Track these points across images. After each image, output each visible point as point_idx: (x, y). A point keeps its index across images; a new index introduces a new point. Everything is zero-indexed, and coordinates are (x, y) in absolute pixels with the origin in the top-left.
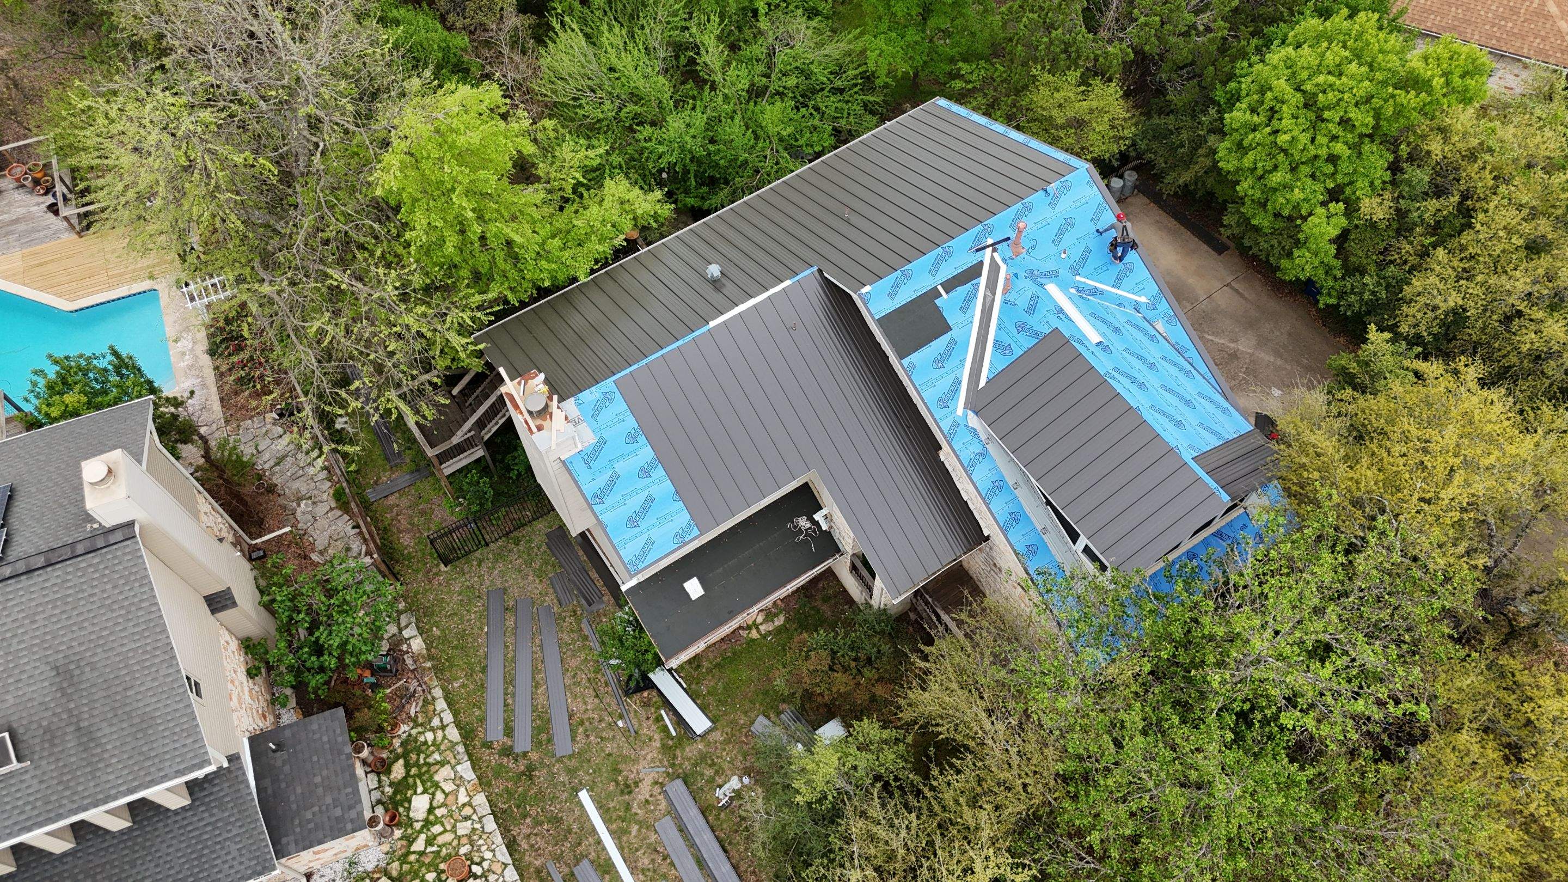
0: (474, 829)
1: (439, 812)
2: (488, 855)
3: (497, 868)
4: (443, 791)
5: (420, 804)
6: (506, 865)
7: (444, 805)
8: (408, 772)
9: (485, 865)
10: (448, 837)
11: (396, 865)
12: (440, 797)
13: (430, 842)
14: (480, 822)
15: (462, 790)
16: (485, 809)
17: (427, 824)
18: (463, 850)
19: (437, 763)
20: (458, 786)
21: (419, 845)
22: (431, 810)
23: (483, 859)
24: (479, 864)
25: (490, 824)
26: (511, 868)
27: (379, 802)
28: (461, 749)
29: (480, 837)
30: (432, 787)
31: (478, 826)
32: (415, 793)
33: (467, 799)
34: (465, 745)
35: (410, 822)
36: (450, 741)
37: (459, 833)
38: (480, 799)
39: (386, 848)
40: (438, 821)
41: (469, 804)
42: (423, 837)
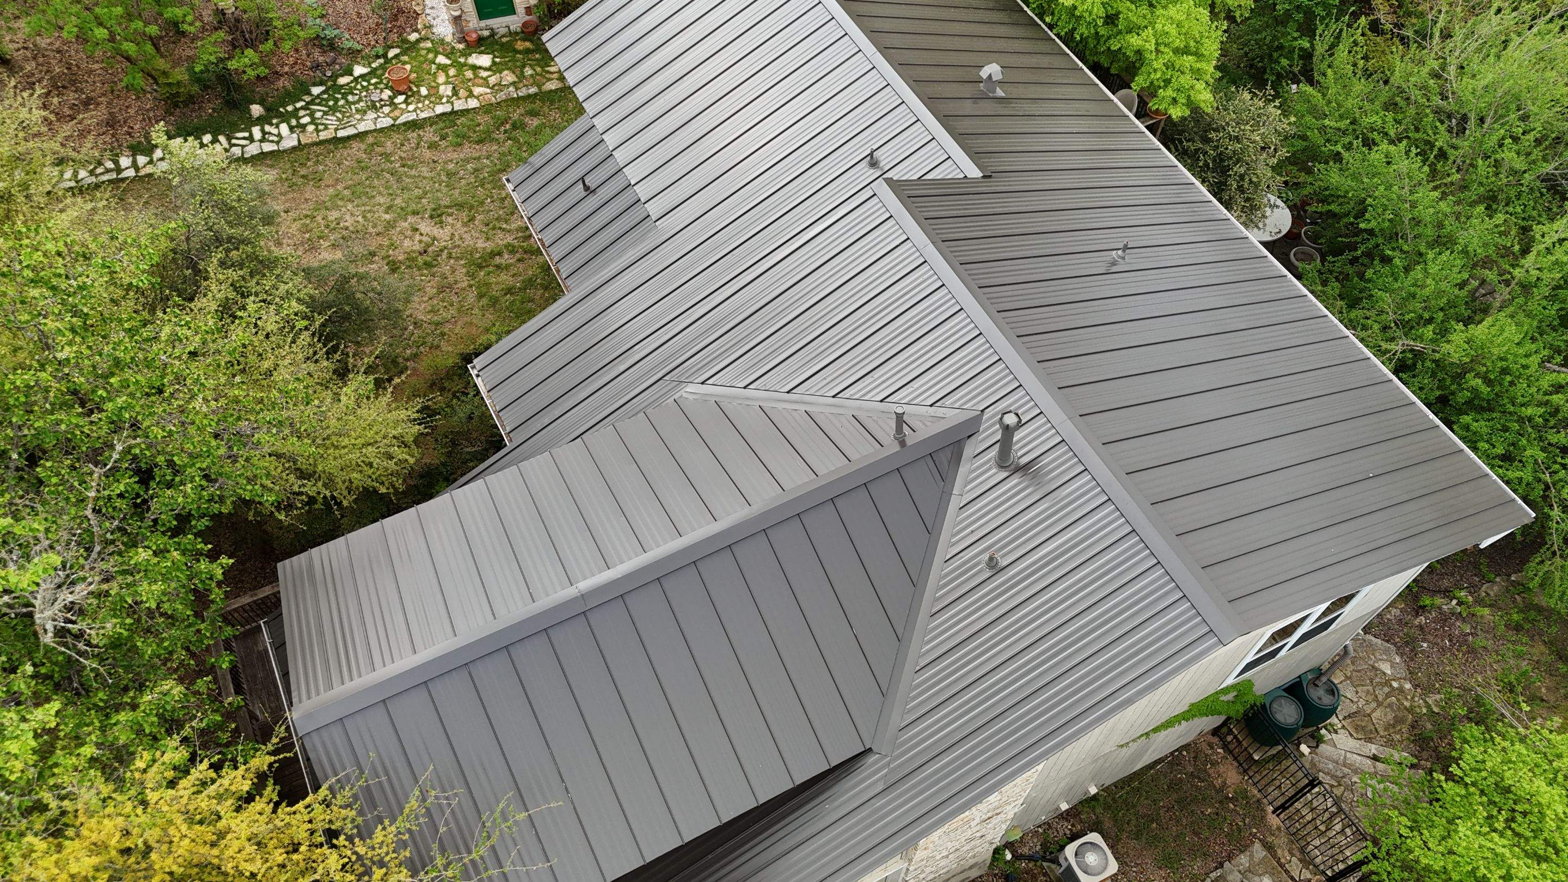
0: (441, 98)
1: (469, 74)
2: (411, 108)
3: (397, 113)
4: (490, 76)
5: (484, 60)
6: (395, 120)
7: (476, 76)
8: (519, 52)
9: (404, 106)
10: (441, 78)
11: (429, 45)
12: (484, 74)
13: (443, 68)
14: (448, 102)
15: (488, 91)
16: (459, 105)
17: (461, 67)
18: (424, 91)
19: (522, 72)
20: (492, 88)
21: (441, 59)
22: (475, 68)
23: (408, 104)
24: (406, 101)
25: (439, 109)
26: (392, 122)
27: (493, 34)
28: (533, 90)
29: (431, 102)
30: (494, 68)
31: (444, 100)
32: (495, 57)
33: (475, 94)
34: (536, 95)
35: (466, 54)
36: (544, 84)
37: (442, 88)
38: (473, 103)
39: (449, 39)
40: (460, 73)
41: (471, 95)
42: (448, 62)
